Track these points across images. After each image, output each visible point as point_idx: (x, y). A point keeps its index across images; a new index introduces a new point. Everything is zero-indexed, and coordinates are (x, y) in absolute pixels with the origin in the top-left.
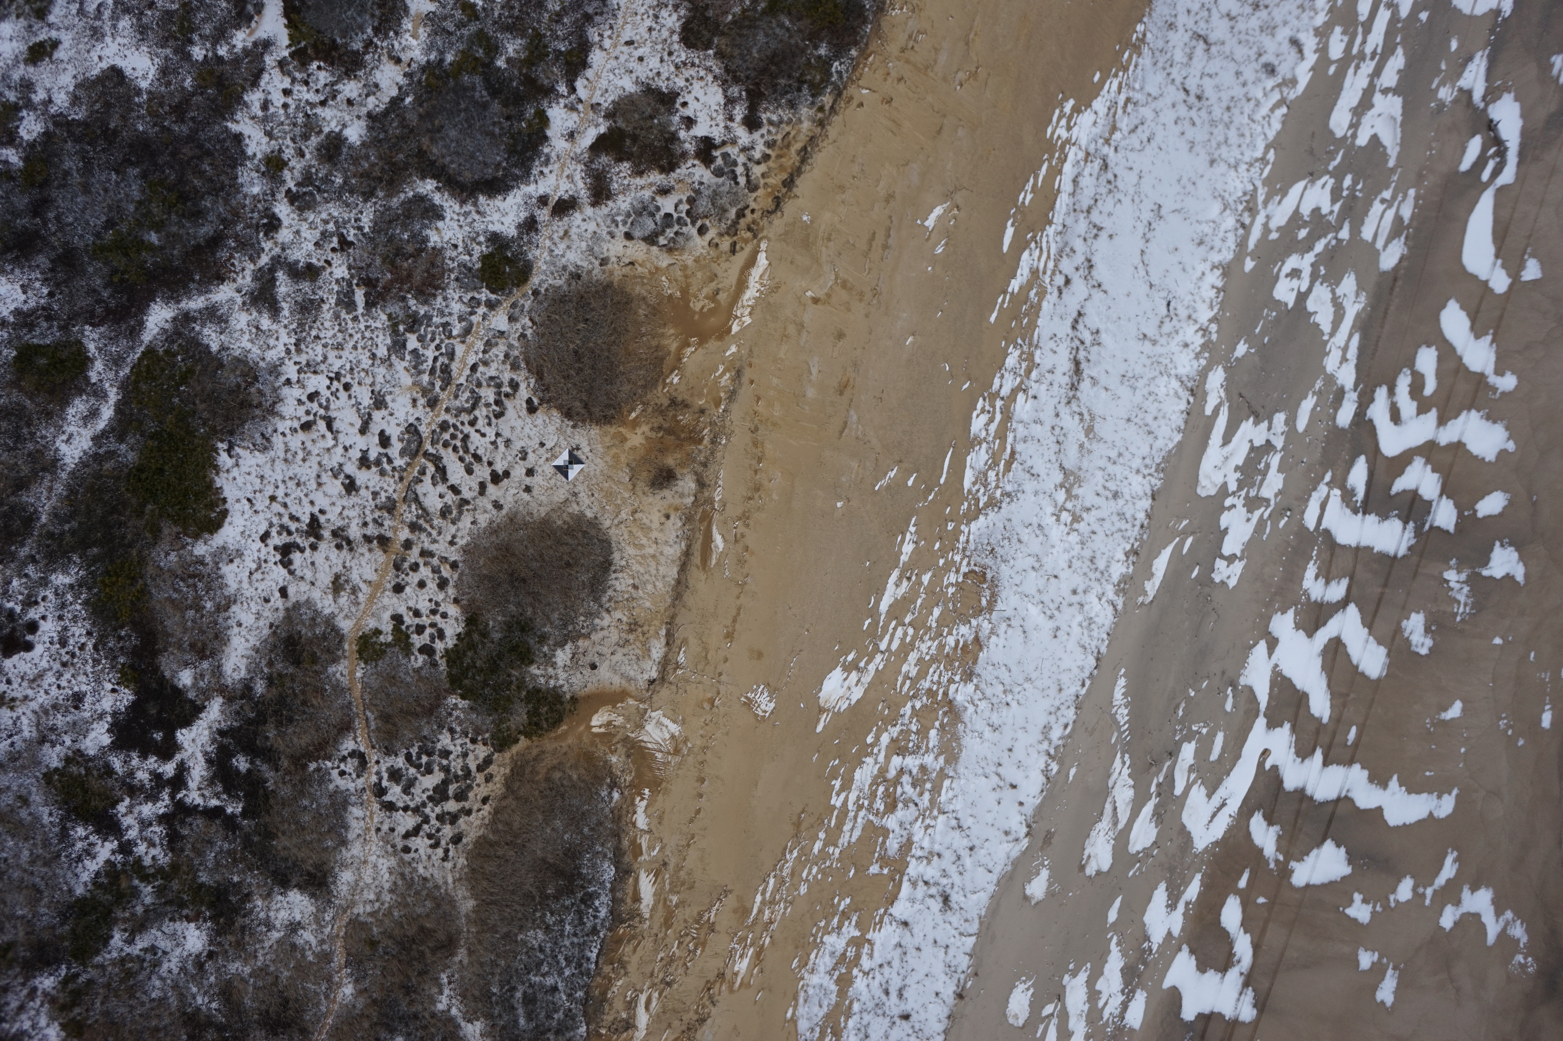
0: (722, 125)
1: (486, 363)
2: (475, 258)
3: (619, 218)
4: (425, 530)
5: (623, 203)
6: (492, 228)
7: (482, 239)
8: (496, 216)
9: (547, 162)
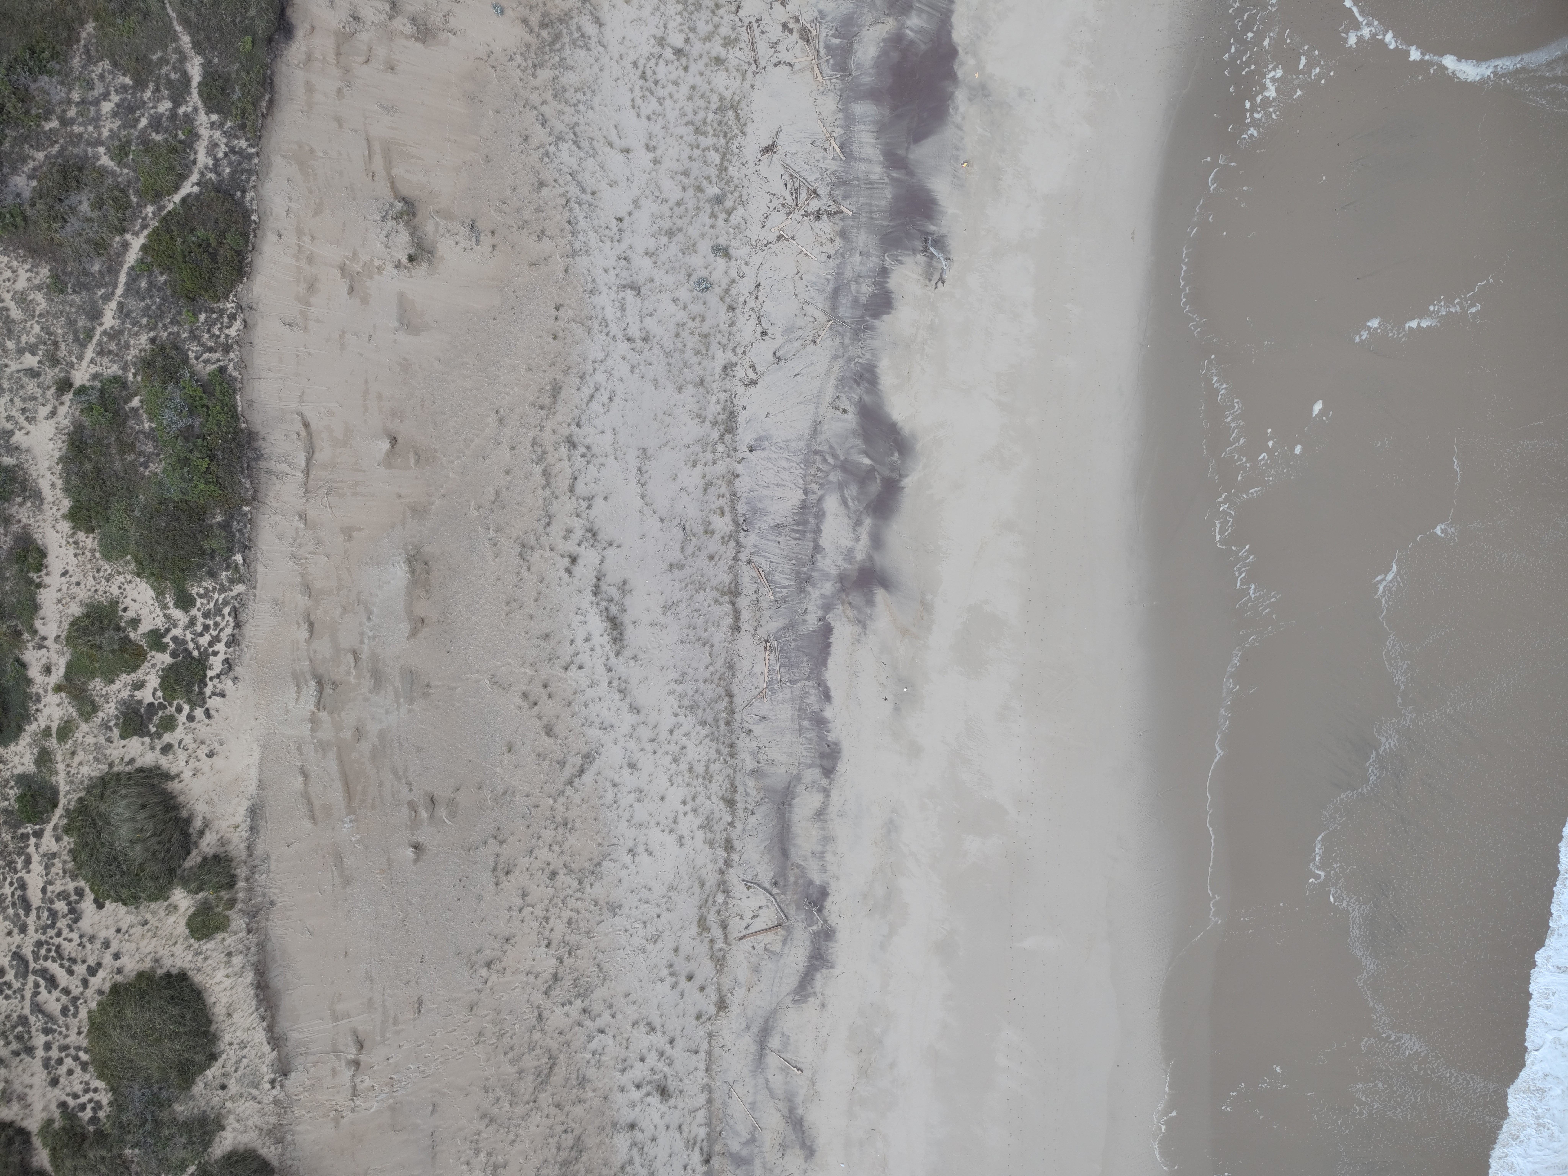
0: (161, 615)
1: (50, 883)
2: (12, 801)
3: (112, 724)
4: (55, 1031)
5: (110, 710)
6: (16, 772)
7: (12, 783)
8: (17, 759)
9: (38, 700)
